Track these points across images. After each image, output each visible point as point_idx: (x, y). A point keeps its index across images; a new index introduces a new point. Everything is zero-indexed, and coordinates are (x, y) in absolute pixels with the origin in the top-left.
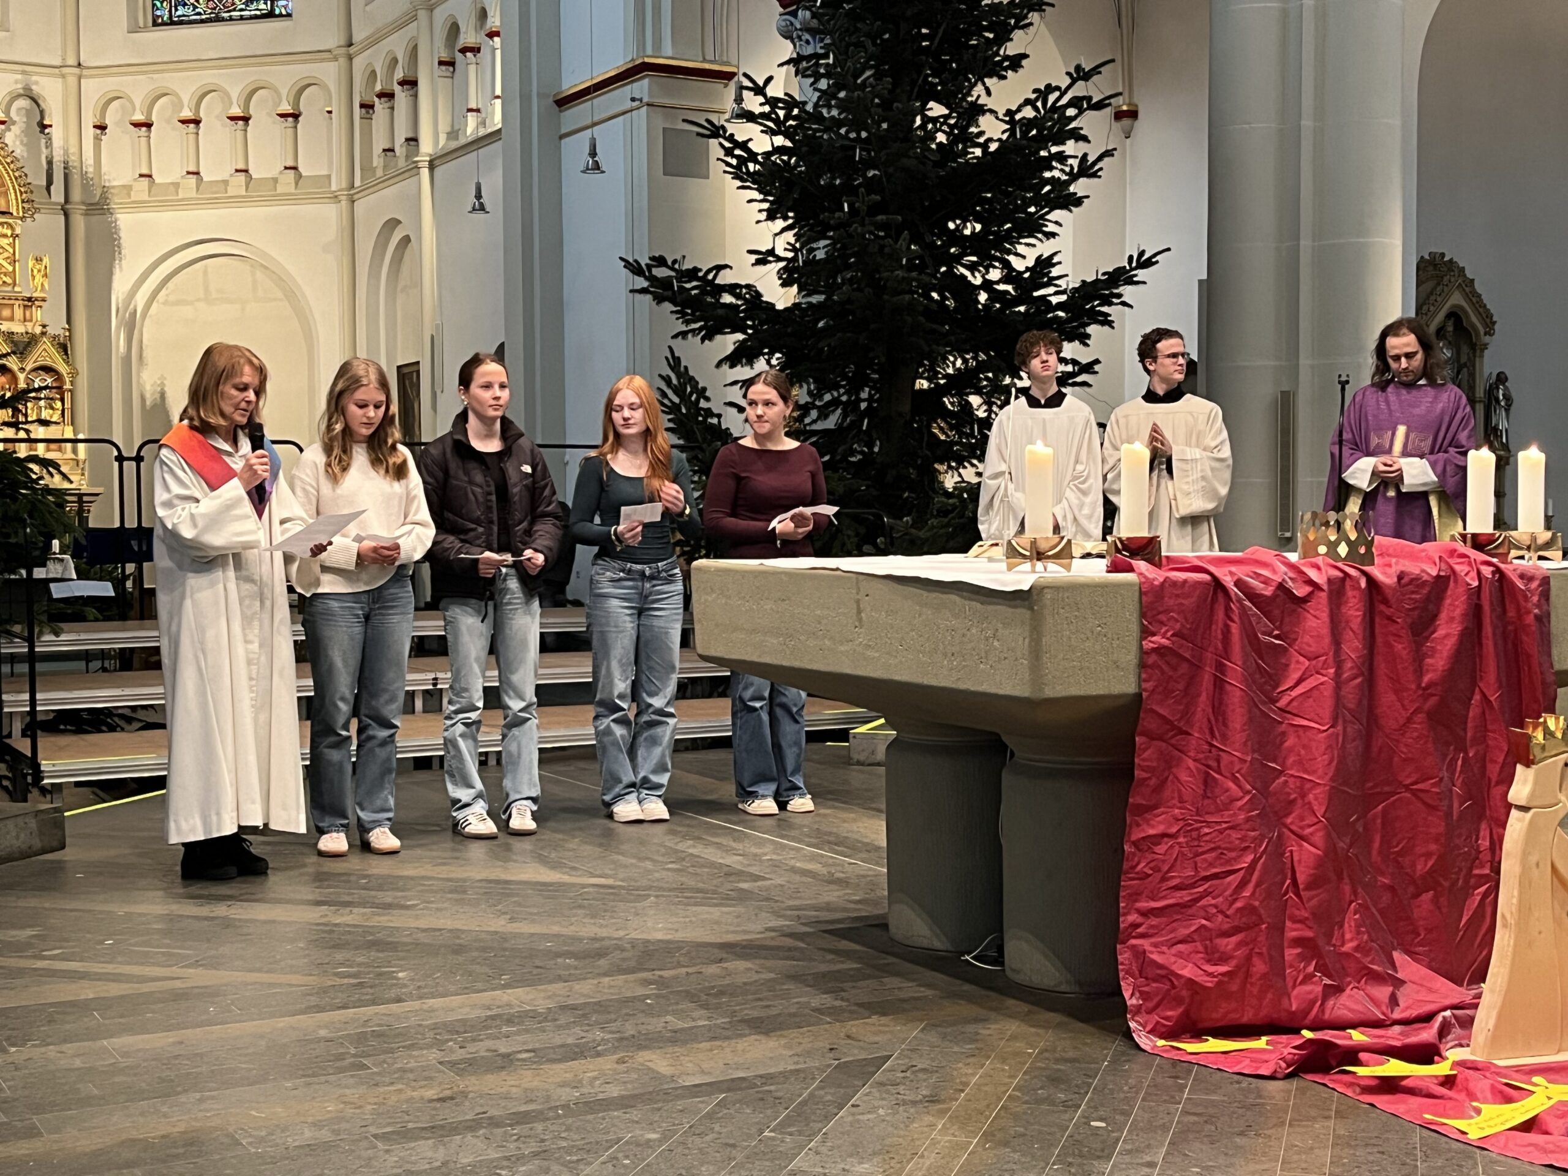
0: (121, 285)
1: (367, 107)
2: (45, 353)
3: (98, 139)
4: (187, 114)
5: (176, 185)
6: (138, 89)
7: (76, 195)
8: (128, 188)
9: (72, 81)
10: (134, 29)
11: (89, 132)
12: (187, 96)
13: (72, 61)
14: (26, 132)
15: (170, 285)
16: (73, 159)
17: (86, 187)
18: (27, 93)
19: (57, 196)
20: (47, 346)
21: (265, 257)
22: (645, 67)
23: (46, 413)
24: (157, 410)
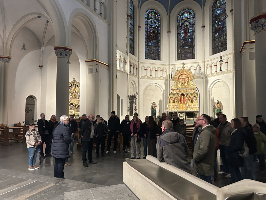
0: (208, 86)
5: (214, 73)
9: (203, 63)
10: (210, 56)
12: (215, 62)
13: (203, 61)
15: (214, 85)
16: (204, 72)
17: (205, 75)
18: (199, 66)
19: (202, 77)
20: (195, 94)
21: (224, 81)
22: (245, 43)
23: (195, 102)
24: (213, 101)
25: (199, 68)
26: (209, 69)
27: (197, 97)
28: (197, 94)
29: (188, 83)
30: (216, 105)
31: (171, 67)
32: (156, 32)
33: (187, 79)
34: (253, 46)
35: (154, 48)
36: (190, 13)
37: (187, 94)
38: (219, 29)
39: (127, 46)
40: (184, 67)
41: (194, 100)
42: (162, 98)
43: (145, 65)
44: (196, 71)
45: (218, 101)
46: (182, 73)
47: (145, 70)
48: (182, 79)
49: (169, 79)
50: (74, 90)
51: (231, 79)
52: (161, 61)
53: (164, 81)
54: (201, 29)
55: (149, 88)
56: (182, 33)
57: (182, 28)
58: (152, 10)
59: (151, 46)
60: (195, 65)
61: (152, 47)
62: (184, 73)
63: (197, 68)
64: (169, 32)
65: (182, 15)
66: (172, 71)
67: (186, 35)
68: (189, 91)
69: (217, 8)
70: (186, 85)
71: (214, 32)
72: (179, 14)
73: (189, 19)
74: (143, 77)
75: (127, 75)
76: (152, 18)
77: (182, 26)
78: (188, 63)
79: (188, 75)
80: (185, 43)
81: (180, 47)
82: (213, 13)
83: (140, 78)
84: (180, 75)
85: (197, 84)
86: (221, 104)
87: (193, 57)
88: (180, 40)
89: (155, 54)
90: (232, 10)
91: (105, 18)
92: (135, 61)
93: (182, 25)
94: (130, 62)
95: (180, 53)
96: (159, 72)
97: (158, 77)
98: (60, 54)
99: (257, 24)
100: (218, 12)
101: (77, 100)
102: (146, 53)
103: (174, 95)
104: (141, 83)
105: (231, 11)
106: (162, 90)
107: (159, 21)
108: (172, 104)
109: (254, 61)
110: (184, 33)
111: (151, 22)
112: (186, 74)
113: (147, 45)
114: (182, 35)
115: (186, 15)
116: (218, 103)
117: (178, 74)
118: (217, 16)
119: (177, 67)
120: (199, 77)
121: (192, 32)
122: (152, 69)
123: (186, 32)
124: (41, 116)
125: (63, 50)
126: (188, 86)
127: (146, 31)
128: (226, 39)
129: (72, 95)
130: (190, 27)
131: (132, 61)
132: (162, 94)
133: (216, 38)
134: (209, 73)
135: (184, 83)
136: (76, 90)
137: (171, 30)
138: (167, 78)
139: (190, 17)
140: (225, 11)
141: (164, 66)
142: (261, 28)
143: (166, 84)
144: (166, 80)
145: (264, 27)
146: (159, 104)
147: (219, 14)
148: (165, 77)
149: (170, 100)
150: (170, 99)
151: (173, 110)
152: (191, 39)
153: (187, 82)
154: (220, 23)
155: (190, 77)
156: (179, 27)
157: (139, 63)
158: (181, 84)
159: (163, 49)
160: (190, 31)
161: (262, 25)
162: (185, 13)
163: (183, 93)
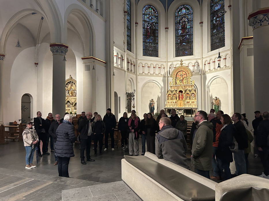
0: (207, 83)
3: (205, 66)
5: (213, 70)
8: (207, 71)
9: (202, 60)
10: (208, 52)
11: (203, 65)
12: (214, 59)
13: (202, 57)
15: (213, 82)
16: (202, 69)
17: (203, 72)
18: (197, 62)
19: (200, 73)
20: (193, 91)
21: (222, 77)
22: (243, 39)
23: (193, 98)
24: (211, 97)
25: (197, 64)
26: (207, 65)
27: (195, 93)
28: (195, 91)
29: (186, 80)
30: (214, 102)
31: (169, 64)
32: (154, 28)
33: (185, 75)
34: (252, 42)
35: (152, 44)
36: (188, 9)
37: (186, 91)
38: (217, 25)
39: (124, 43)
40: (182, 64)
41: (192, 97)
42: (160, 95)
43: (142, 62)
44: (194, 67)
45: (216, 97)
46: (180, 70)
47: (143, 67)
48: (180, 76)
49: (167, 75)
50: (71, 88)
51: (229, 75)
52: (159, 57)
53: (162, 78)
54: (199, 25)
55: (147, 85)
56: (180, 29)
57: (180, 24)
58: (150, 6)
59: (148, 42)
60: (194, 62)
61: (150, 44)
62: (182, 70)
63: (195, 65)
64: (167, 28)
65: (180, 11)
66: (170, 68)
67: (184, 32)
68: (188, 87)
69: (215, 4)
70: (184, 82)
71: (212, 28)
72: (177, 9)
73: (187, 15)
74: (141, 74)
75: (124, 72)
76: (149, 15)
77: (179, 23)
78: (186, 60)
79: (186, 72)
80: (183, 40)
81: (178, 43)
82: (211, 9)
83: (138, 75)
84: (179, 72)
85: (195, 80)
86: (220, 101)
87: (191, 54)
88: (178, 37)
89: (153, 50)
90: (231, 6)
91: (101, 15)
92: (133, 58)
93: (180, 21)
94: (127, 59)
95: (178, 50)
96: (157, 69)
97: (156, 74)
98: (56, 51)
99: (256, 19)
100: (216, 8)
101: (74, 98)
102: (143, 50)
103: (172, 92)
104: (139, 80)
105: (229, 7)
106: (160, 87)
107: (157, 17)
108: (170, 101)
109: (253, 57)
110: (181, 29)
111: (149, 18)
112: (184, 71)
113: (144, 42)
114: (180, 32)
115: (184, 11)
116: (216, 100)
117: (176, 71)
118: (215, 12)
119: (175, 63)
120: (197, 74)
121: (190, 28)
122: (150, 65)
123: (184, 28)
124: (37, 114)
125: (59, 47)
126: (186, 83)
127: (144, 28)
128: (224, 35)
129: (69, 93)
130: (188, 23)
131: (130, 58)
132: (160, 91)
133: (214, 34)
134: (207, 69)
135: (182, 80)
136: (73, 87)
137: (169, 27)
138: (165, 74)
139: (188, 13)
140: (223, 7)
141: (162, 63)
142: (260, 24)
143: (164, 81)
144: (164, 77)
145: (262, 23)
146: (157, 102)
147: (217, 10)
148: (163, 74)
149: (168, 97)
150: (168, 95)
151: (171, 107)
152: (189, 35)
153: (185, 78)
154: (218, 19)
155: (189, 74)
156: (177, 23)
157: (136, 60)
158: (179, 81)
159: (160, 45)
160: (188, 27)
161: (261, 21)
162: (183, 9)
163: (181, 90)
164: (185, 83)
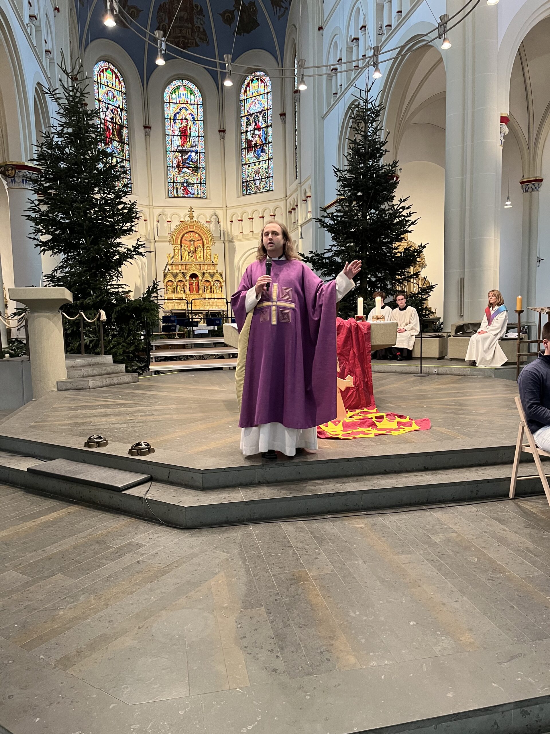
0: (236, 260)
1: (290, 212)
2: (217, 277)
3: (231, 224)
4: (250, 217)
5: (248, 234)
6: (239, 211)
7: (226, 239)
8: (237, 236)
9: (225, 211)
10: (238, 197)
11: (229, 223)
12: (250, 212)
13: (225, 206)
14: (215, 224)
15: (248, 259)
16: (225, 230)
17: (229, 236)
18: (215, 215)
19: (222, 239)
20: (217, 275)
23: (218, 291)
25: (216, 219)
26: (236, 223)
28: (221, 275)
31: (157, 211)
33: (199, 242)
36: (192, 93)
37: (203, 275)
40: (192, 217)
41: (216, 288)
44: (210, 225)
46: (189, 230)
48: (188, 243)
52: (134, 194)
54: (218, 135)
56: (177, 136)
58: (108, 65)
60: (208, 213)
62: (194, 230)
63: (212, 220)
64: (147, 127)
65: (175, 92)
66: (158, 221)
68: (206, 268)
70: (198, 255)
76: (108, 86)
77: (175, 120)
79: (202, 235)
82: (242, 106)
84: (186, 233)
87: (203, 195)
90: (284, 114)
93: (175, 115)
95: (174, 182)
103: (175, 276)
105: (281, 115)
106: (140, 263)
110: (180, 136)
111: (107, 95)
112: (198, 232)
114: (177, 141)
115: (183, 94)
117: (181, 231)
119: (169, 212)
121: (198, 136)
123: (185, 134)
126: (202, 259)
130: (194, 124)
132: (139, 272)
134: (236, 232)
135: (194, 252)
137: (151, 124)
138: (149, 235)
139: (192, 102)
147: (254, 113)
148: (143, 234)
149: (167, 287)
150: (166, 284)
151: (178, 308)
153: (199, 249)
155: (207, 239)
156: (170, 120)
158: (187, 253)
162: (182, 88)
163: (195, 272)
164: (200, 257)
